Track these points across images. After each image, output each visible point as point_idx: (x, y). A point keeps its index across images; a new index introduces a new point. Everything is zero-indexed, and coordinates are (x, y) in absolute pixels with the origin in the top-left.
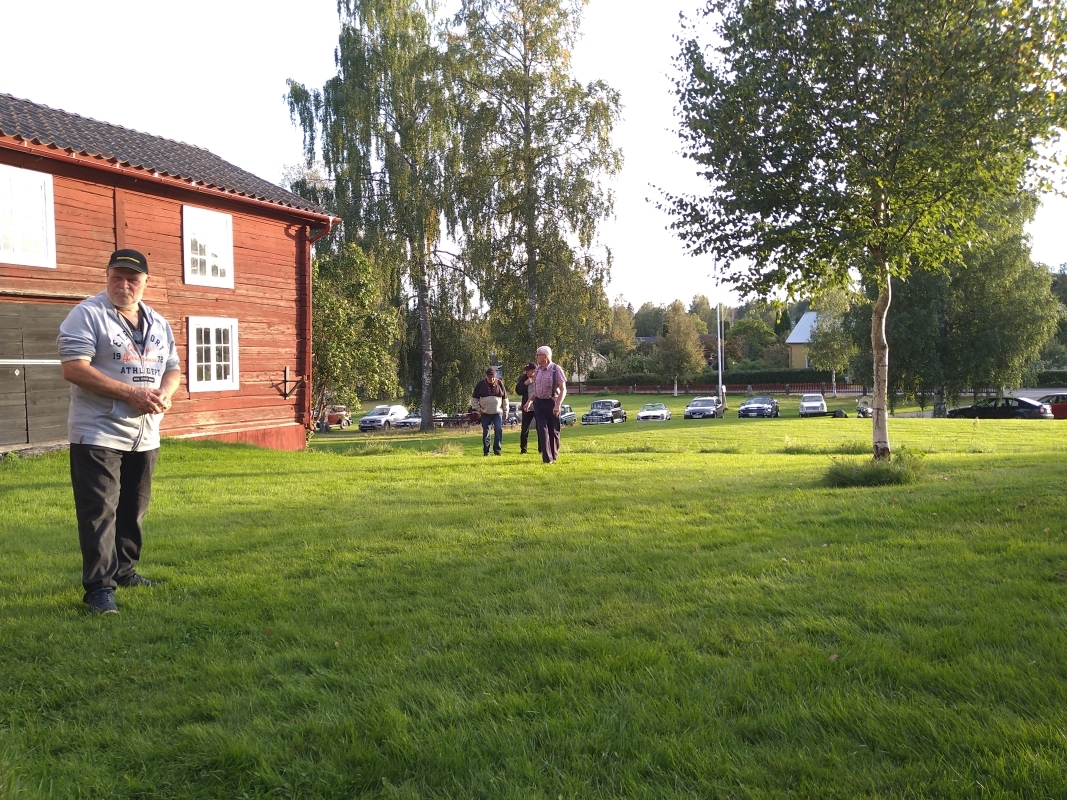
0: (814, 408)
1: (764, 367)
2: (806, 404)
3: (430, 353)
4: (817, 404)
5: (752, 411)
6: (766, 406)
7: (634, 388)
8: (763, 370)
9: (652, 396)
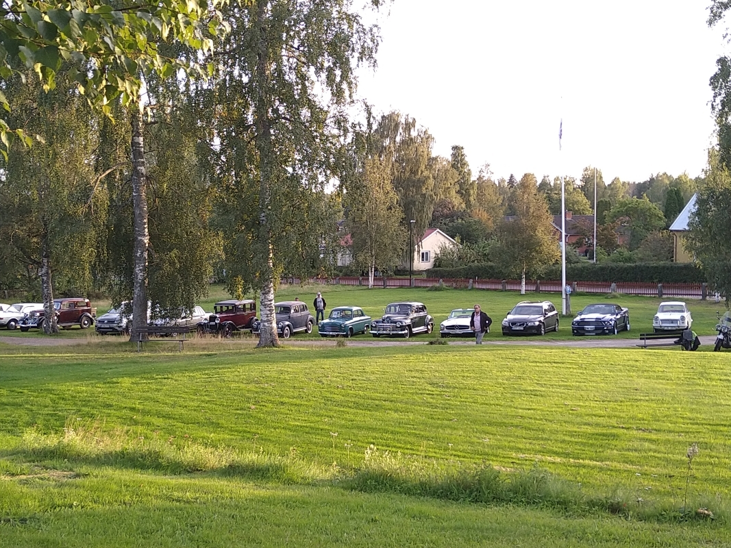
0: (672, 321)
1: (641, 259)
2: (661, 316)
3: (146, 240)
4: (676, 316)
5: (589, 323)
6: (608, 317)
7: (474, 282)
8: (638, 263)
9: (495, 293)
